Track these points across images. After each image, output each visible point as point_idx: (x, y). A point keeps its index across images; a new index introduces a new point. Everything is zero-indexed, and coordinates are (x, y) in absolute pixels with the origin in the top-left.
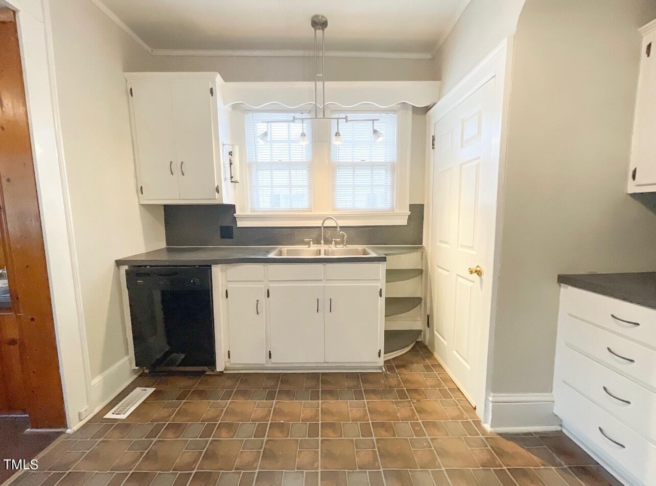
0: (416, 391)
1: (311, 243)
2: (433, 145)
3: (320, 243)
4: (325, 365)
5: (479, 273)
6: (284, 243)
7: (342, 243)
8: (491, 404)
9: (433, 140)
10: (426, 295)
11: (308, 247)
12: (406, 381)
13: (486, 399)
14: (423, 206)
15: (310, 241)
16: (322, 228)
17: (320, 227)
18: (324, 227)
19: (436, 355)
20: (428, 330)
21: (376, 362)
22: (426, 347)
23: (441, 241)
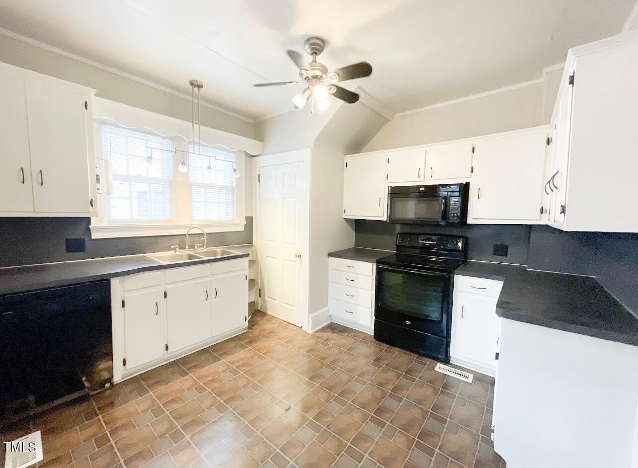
0: (271, 332)
1: (177, 248)
2: (259, 180)
3: (185, 248)
4: (213, 339)
5: (299, 256)
6: (148, 251)
7: (203, 246)
8: (311, 319)
9: (259, 177)
10: (257, 276)
11: (175, 253)
12: (263, 330)
13: (309, 318)
14: (252, 217)
15: (176, 247)
16: (187, 236)
17: (185, 235)
18: (189, 235)
19: (269, 312)
20: (260, 299)
21: (244, 326)
22: (259, 311)
23: (268, 241)
